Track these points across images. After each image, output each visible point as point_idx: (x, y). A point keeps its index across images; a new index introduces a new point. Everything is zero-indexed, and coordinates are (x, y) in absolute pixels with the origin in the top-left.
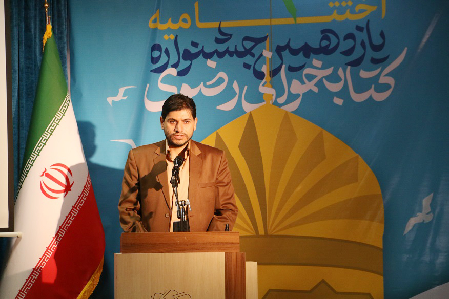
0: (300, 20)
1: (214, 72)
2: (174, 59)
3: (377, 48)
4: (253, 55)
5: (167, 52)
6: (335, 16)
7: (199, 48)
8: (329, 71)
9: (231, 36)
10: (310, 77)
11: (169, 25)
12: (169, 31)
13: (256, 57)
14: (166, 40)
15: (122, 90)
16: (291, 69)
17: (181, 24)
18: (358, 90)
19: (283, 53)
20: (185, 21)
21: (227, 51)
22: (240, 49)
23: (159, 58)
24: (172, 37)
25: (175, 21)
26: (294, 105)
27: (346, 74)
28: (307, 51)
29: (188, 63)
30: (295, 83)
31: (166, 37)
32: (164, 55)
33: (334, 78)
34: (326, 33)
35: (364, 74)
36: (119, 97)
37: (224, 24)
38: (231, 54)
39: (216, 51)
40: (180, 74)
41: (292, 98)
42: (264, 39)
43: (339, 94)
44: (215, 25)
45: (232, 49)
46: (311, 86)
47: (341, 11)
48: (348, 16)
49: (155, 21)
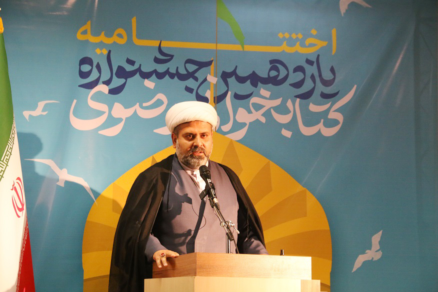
0: (248, 48)
1: (151, 93)
2: (106, 76)
3: (326, 83)
4: (196, 79)
5: (98, 67)
6: (285, 48)
7: (136, 66)
8: (278, 102)
9: (172, 56)
10: (258, 107)
11: (102, 38)
12: (101, 45)
13: (200, 80)
14: (99, 55)
15: (41, 104)
16: (237, 97)
17: (115, 39)
18: (307, 124)
19: (229, 80)
20: (120, 36)
21: (167, 72)
22: (182, 71)
23: (89, 73)
24: (105, 52)
25: (109, 35)
26: (240, 134)
27: (295, 106)
28: (255, 79)
29: (121, 81)
30: (241, 112)
31: (98, 51)
32: (95, 70)
33: (282, 110)
34: (275, 63)
35: (313, 108)
36: (38, 112)
37: (165, 44)
38: (172, 76)
39: (155, 71)
40: (112, 92)
41: (237, 126)
42: (209, 63)
43: (287, 126)
44: (156, 44)
45: (173, 71)
46: (258, 116)
47: (291, 42)
48: (298, 48)
49: (85, 32)
